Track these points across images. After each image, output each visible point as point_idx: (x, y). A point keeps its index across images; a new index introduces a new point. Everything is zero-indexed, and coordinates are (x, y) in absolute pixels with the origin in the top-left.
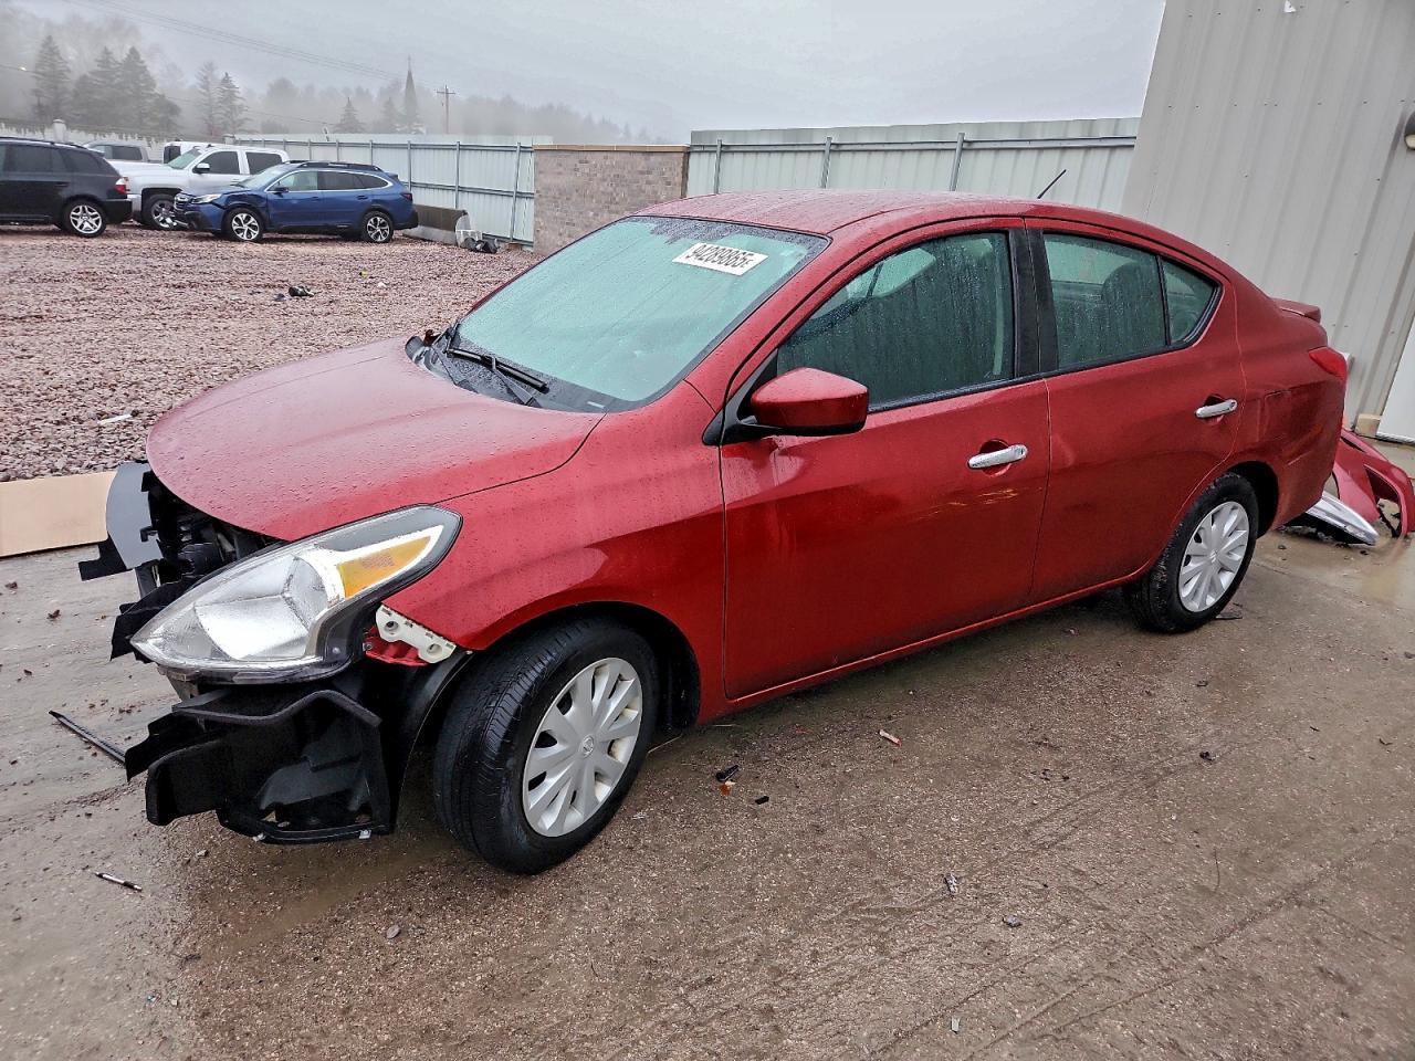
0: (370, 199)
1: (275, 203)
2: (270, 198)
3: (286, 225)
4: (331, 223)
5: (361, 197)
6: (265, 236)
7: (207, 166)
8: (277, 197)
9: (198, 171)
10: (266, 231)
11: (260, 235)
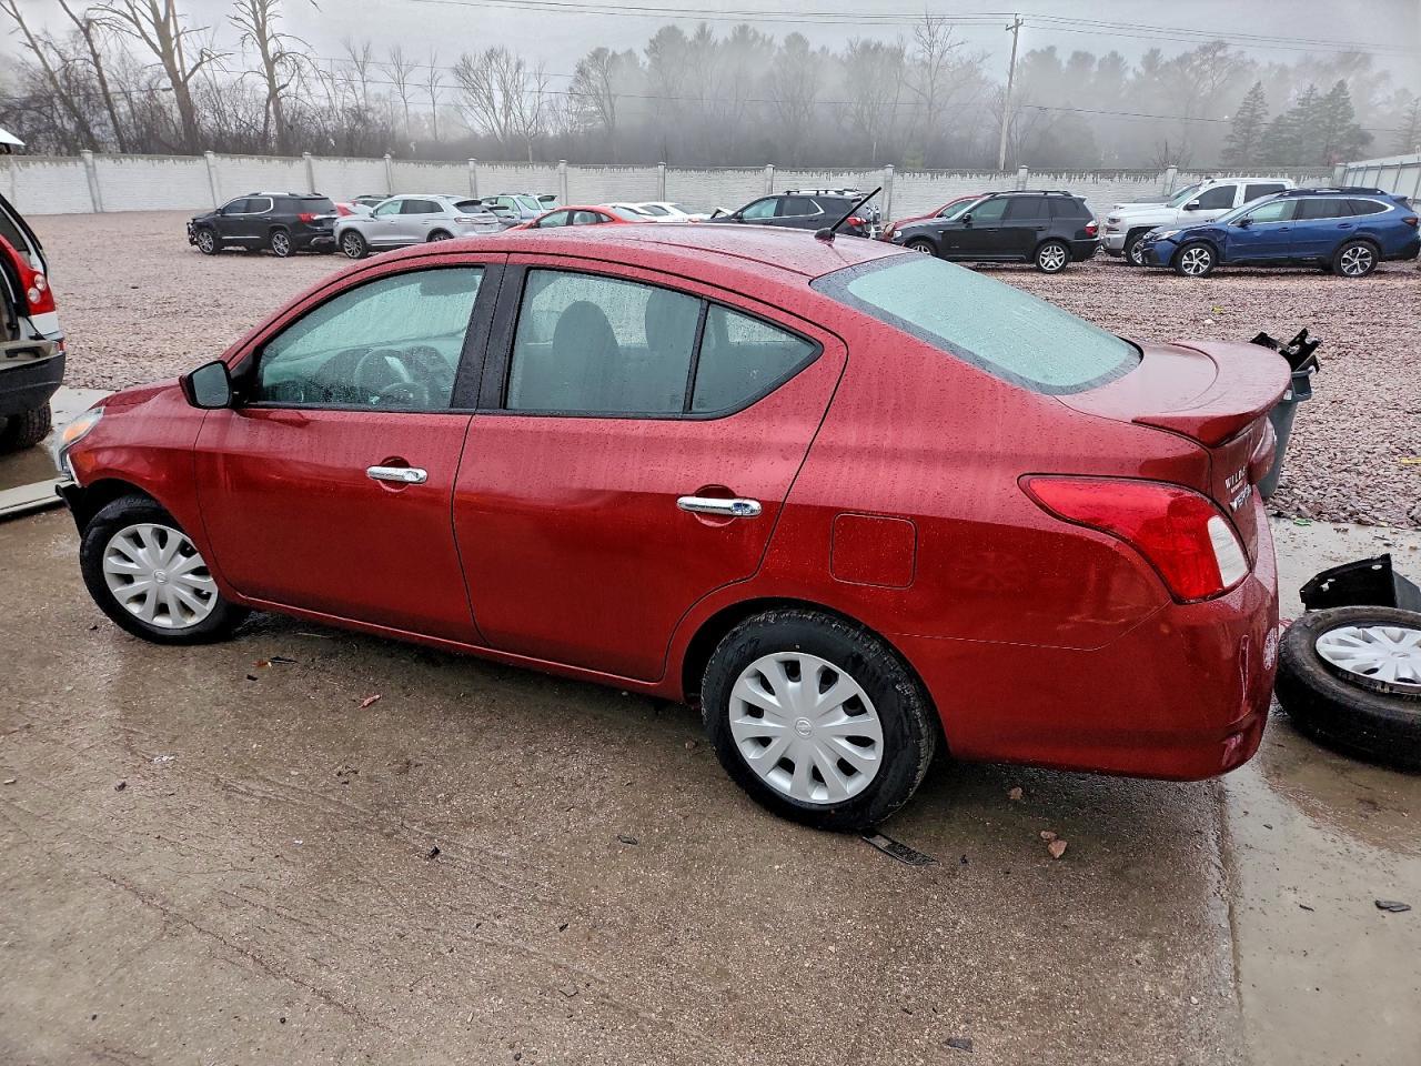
0: (1355, 228)
1: (1235, 238)
2: (1230, 231)
3: (1242, 258)
4: (1295, 255)
5: (1344, 225)
6: (1215, 270)
7: (1197, 202)
8: (1240, 230)
9: (1189, 208)
10: (1218, 265)
11: (1210, 269)
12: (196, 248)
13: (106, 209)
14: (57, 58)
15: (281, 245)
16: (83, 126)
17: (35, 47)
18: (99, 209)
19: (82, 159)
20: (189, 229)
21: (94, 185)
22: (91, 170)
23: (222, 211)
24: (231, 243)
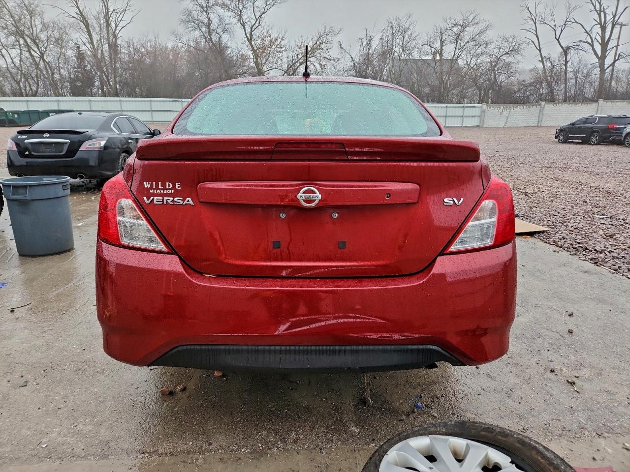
12: (557, 140)
13: (542, 125)
14: (550, 64)
15: (594, 139)
16: (551, 91)
17: (542, 61)
18: (539, 125)
19: (540, 105)
20: (556, 132)
21: (541, 116)
22: (542, 109)
23: (573, 124)
24: (572, 138)
